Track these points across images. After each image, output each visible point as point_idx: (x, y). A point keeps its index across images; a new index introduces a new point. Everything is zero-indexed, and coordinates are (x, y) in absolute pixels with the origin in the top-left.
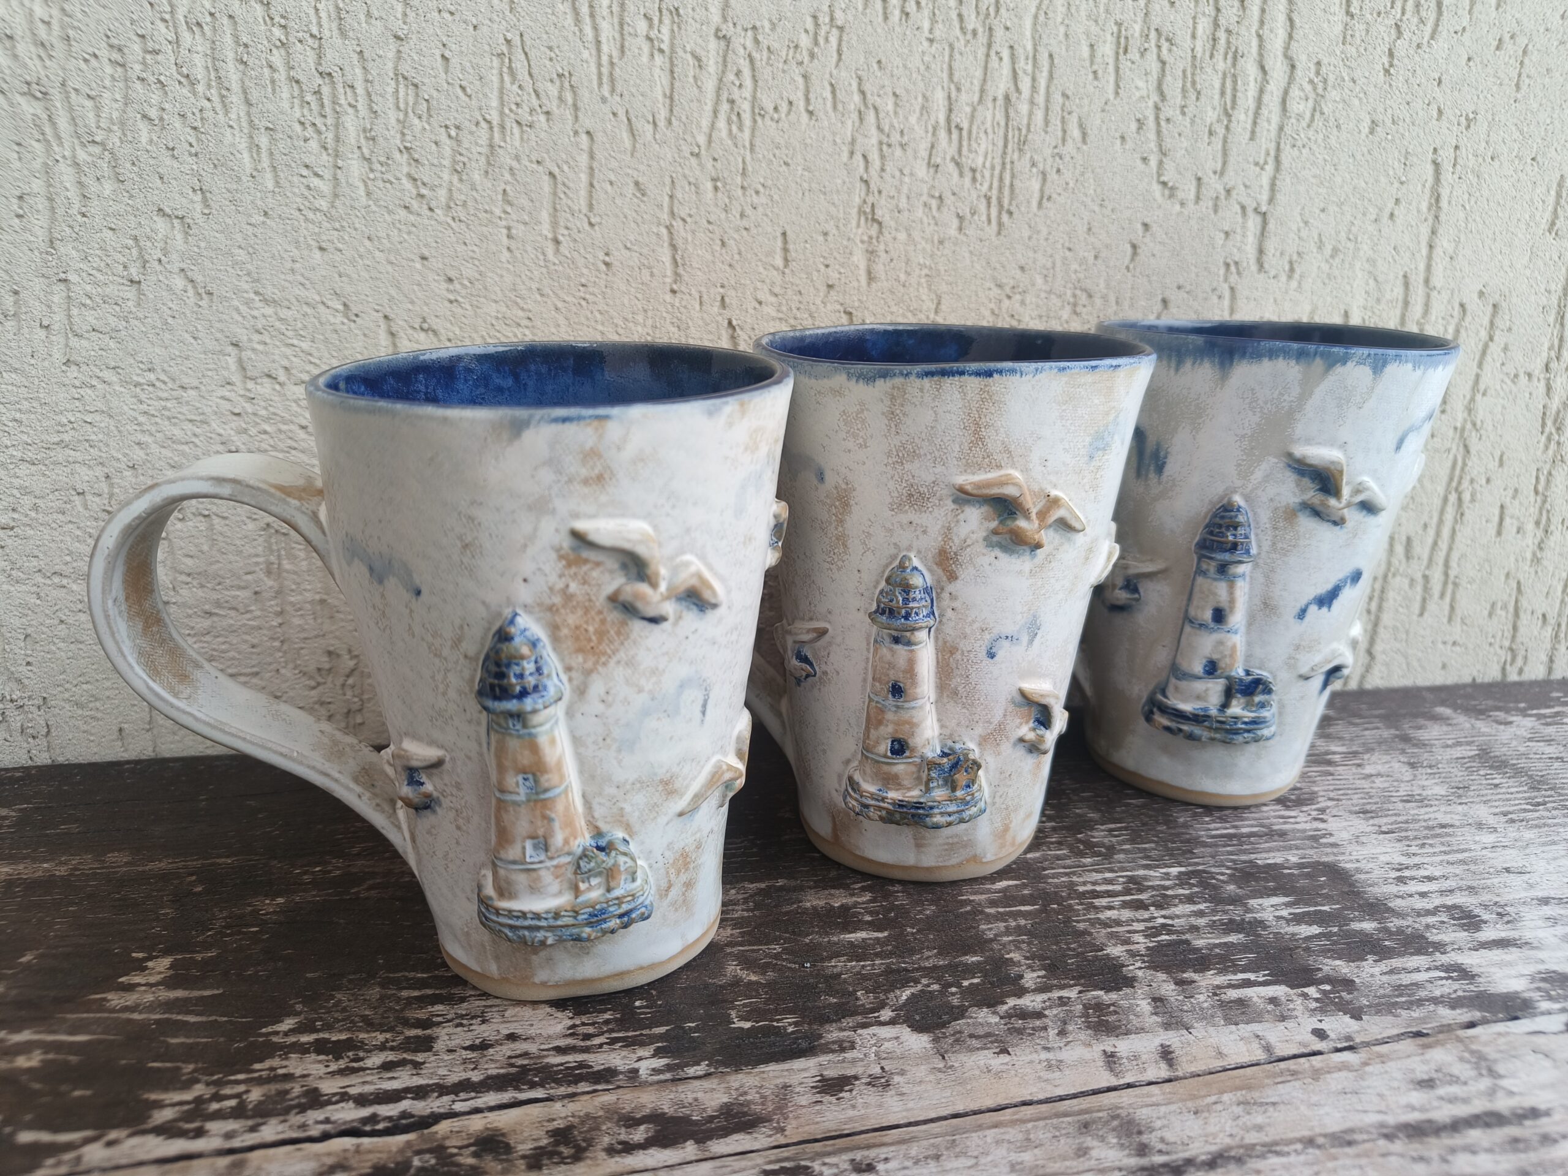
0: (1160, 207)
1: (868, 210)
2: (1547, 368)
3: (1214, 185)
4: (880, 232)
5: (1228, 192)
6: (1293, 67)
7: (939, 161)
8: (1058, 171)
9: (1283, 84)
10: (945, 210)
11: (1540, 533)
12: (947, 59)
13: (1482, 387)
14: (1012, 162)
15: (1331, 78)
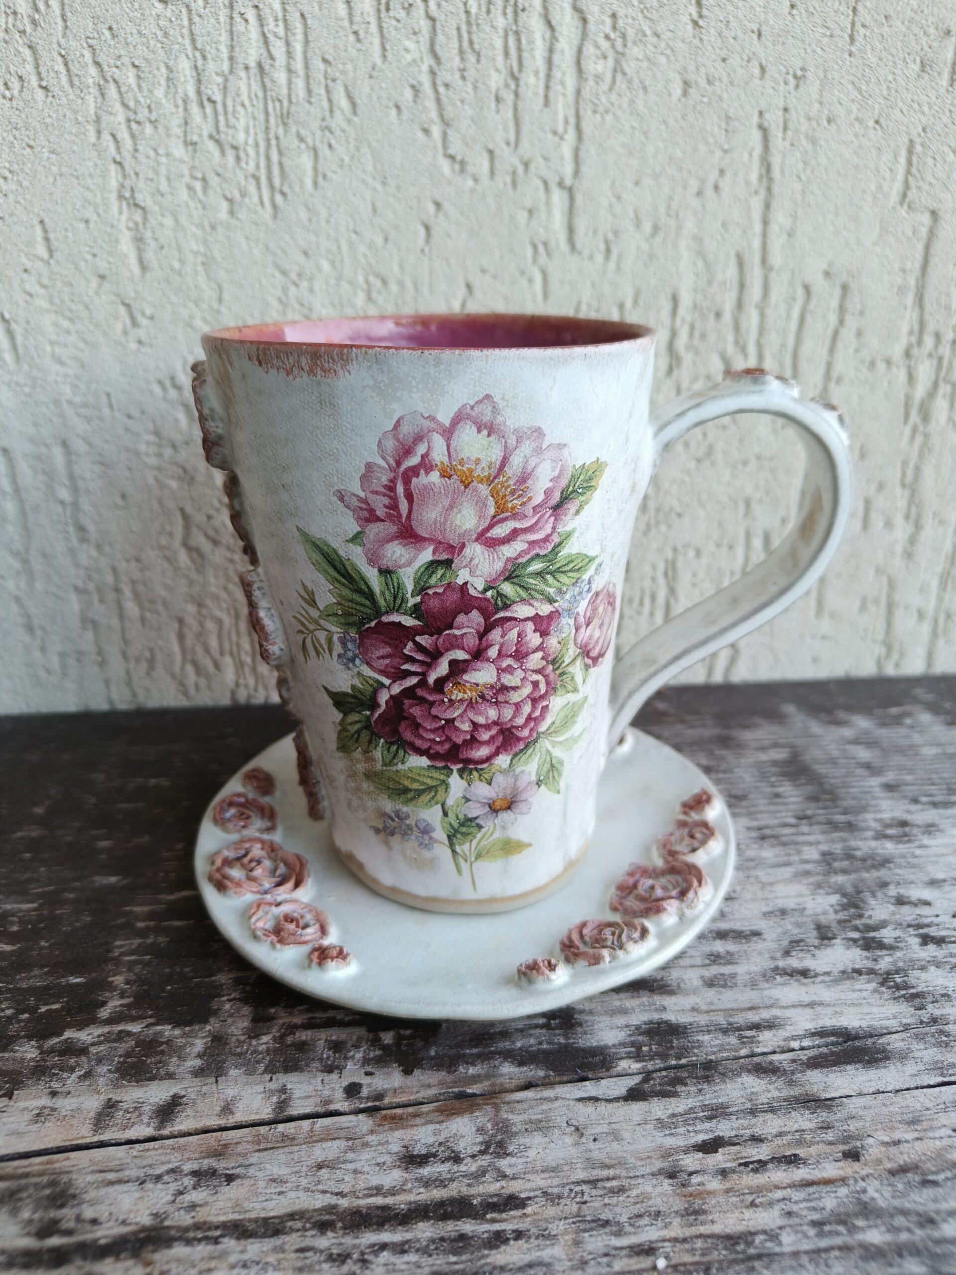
0: (449, 183)
1: (127, 194)
2: (908, 354)
3: (508, 158)
4: (145, 219)
5: (526, 165)
6: (584, 21)
7: (195, 138)
8: (330, 146)
9: (576, 42)
10: (211, 192)
11: (910, 529)
12: (186, 23)
13: (835, 375)
14: (277, 138)
15: (631, 33)
